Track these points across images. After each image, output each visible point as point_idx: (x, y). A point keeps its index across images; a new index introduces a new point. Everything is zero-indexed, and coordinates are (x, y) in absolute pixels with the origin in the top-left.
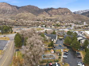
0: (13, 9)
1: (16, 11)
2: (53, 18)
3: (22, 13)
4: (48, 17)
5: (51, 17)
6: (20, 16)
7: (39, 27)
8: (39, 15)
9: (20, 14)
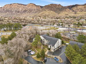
0: (38, 8)
1: (39, 10)
2: (77, 15)
3: (44, 12)
4: (72, 15)
5: (75, 14)
6: (43, 14)
7: (54, 25)
8: (61, 12)
9: (42, 12)
